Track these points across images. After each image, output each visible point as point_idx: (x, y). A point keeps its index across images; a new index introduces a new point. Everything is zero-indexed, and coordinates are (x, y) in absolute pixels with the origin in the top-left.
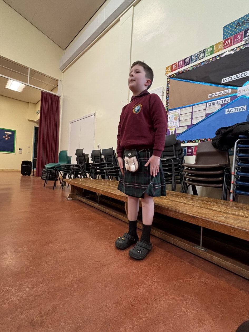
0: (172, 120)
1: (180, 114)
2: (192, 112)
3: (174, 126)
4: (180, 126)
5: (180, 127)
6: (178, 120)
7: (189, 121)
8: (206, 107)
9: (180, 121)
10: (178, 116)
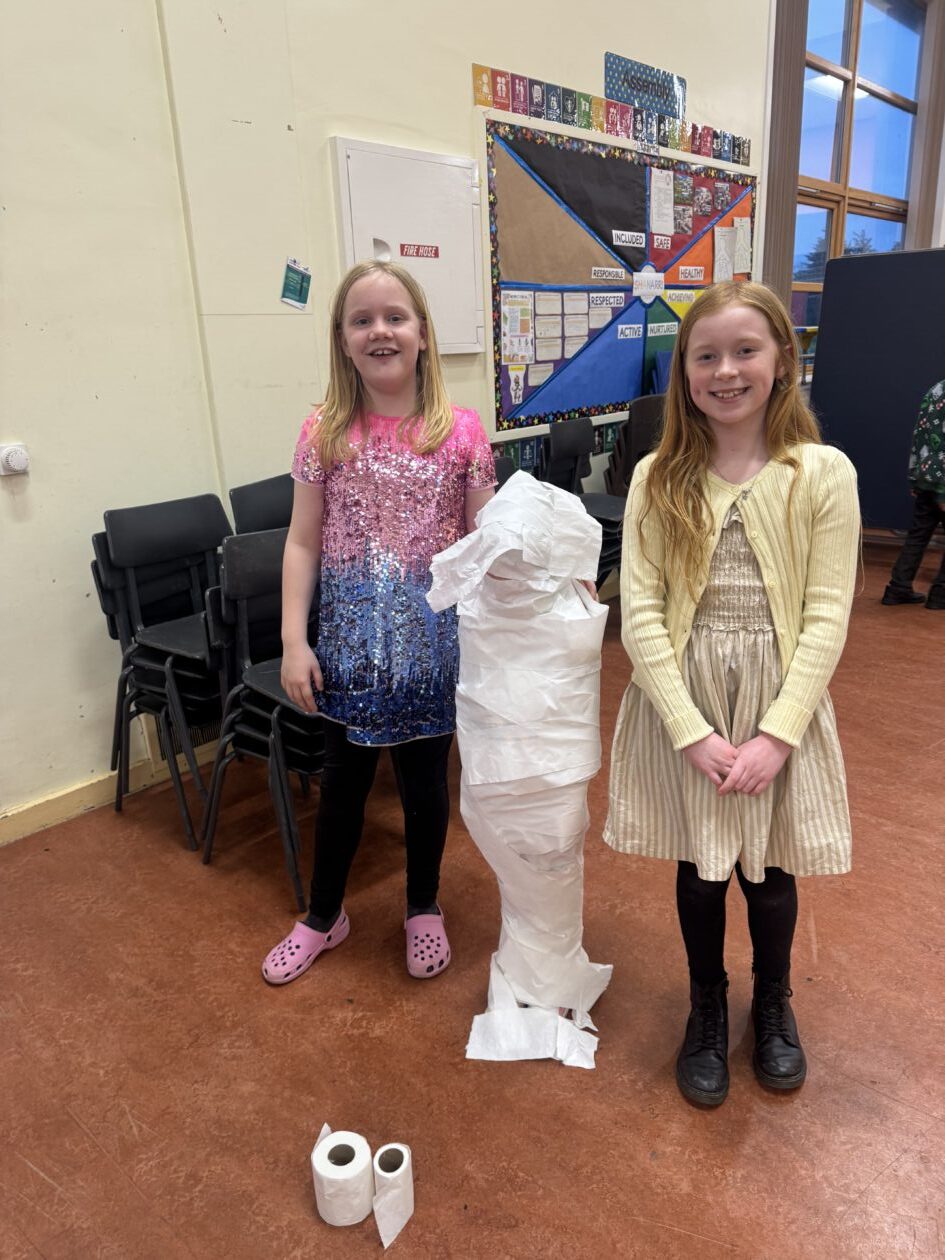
0: (516, 331)
1: (536, 315)
2: (563, 315)
3: (523, 357)
4: (539, 359)
5: (537, 362)
6: (531, 336)
7: (557, 345)
8: (589, 307)
9: (536, 338)
10: (529, 318)
